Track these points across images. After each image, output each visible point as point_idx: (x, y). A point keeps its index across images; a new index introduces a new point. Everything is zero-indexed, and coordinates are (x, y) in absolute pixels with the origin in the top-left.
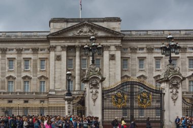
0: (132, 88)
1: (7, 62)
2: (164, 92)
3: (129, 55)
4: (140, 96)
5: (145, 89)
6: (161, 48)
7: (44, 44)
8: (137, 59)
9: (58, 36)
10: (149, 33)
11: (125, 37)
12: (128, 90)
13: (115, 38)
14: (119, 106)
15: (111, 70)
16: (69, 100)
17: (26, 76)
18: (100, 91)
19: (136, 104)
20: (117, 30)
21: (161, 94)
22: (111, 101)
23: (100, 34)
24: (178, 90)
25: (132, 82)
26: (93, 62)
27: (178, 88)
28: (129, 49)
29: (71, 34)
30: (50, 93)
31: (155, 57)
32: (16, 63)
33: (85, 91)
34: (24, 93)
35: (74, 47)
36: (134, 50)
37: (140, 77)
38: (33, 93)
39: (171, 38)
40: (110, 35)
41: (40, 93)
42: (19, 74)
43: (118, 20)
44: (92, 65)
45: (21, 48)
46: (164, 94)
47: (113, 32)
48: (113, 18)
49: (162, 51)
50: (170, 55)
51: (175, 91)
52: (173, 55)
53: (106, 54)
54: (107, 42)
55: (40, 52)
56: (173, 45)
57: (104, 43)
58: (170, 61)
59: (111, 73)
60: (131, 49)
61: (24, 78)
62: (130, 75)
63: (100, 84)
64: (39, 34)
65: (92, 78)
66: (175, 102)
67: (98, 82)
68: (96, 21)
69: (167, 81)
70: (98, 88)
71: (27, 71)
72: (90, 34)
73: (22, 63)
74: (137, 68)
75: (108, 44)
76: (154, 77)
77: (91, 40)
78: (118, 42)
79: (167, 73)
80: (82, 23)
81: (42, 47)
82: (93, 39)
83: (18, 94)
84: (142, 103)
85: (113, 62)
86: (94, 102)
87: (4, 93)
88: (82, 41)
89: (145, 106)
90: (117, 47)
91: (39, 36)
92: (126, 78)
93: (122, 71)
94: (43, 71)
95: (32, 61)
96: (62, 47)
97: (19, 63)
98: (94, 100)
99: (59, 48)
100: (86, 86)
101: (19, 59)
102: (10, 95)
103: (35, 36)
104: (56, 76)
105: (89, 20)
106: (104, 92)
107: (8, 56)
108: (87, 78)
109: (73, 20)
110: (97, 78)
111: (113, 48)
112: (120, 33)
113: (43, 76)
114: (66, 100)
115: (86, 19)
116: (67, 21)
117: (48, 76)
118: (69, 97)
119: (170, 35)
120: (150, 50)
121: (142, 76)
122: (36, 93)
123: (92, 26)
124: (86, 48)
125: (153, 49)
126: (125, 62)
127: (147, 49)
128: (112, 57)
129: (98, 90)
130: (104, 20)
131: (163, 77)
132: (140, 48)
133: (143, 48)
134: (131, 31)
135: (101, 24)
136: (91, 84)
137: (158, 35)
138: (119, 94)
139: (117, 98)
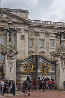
0: (37, 60)
2: (57, 63)
3: (34, 37)
4: (42, 65)
5: (45, 60)
6: (55, 34)
8: (39, 40)
11: (32, 24)
12: (34, 61)
13: (25, 24)
14: (28, 72)
15: (22, 46)
18: (15, 61)
19: (39, 71)
20: (26, 19)
21: (55, 64)
22: (22, 69)
23: (14, 20)
25: (37, 55)
26: (10, 40)
28: (34, 33)
31: (50, 39)
33: (4, 61)
36: (37, 33)
37: (41, 52)
39: (61, 28)
40: (21, 22)
43: (27, 12)
44: (9, 42)
46: (57, 64)
47: (23, 20)
48: (24, 10)
49: (56, 35)
50: (61, 39)
52: (62, 39)
53: (19, 35)
54: (19, 26)
56: (62, 33)
57: (17, 27)
58: (61, 43)
59: (21, 48)
60: (35, 33)
62: (34, 51)
63: (15, 56)
65: (9, 51)
66: (64, 70)
67: (14, 54)
68: (12, 11)
69: (59, 56)
70: (13, 59)
72: (7, 19)
74: (39, 46)
75: (20, 28)
76: (50, 53)
77: (8, 24)
78: (27, 27)
79: (58, 50)
80: (1, 11)
82: (10, 24)
84: (43, 70)
85: (23, 41)
89: (45, 73)
90: (26, 31)
92: (31, 53)
93: (29, 47)
98: (11, 68)
100: (6, 57)
105: (6, 10)
106: (18, 62)
108: (6, 52)
110: (13, 51)
111: (23, 31)
112: (28, 21)
115: (4, 8)
119: (60, 25)
120: (47, 34)
121: (43, 52)
123: (8, 14)
124: (6, 29)
125: (49, 34)
126: (31, 42)
127: (46, 34)
128: (23, 38)
129: (13, 61)
130: (17, 11)
131: (56, 53)
132: (41, 33)
133: (43, 33)
134: (35, 20)
135: (15, 13)
136: (9, 56)
137: (52, 25)
138: (28, 64)
139: (27, 66)
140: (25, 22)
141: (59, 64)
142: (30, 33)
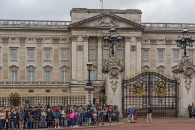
0: (150, 78)
1: (26, 51)
2: (179, 82)
3: (149, 46)
4: (158, 85)
5: (161, 79)
6: (177, 41)
7: (65, 34)
8: (156, 51)
9: (79, 26)
10: (168, 26)
11: (146, 29)
12: (147, 80)
13: (136, 30)
14: (138, 95)
15: (132, 60)
16: (89, 90)
17: (48, 66)
18: (120, 81)
20: (138, 22)
21: (176, 83)
22: (130, 91)
23: (122, 25)
24: (192, 80)
25: (150, 72)
26: (113, 53)
27: (191, 78)
28: (149, 41)
29: (92, 25)
30: (72, 82)
31: (173, 49)
32: (36, 53)
33: (105, 81)
34: (46, 82)
35: (96, 38)
36: (153, 42)
38: (54, 83)
39: (186, 32)
40: (131, 27)
41: (63, 83)
42: (39, 64)
43: (139, 12)
44: (112, 56)
45: (41, 37)
47: (134, 24)
49: (178, 43)
50: (185, 47)
51: (188, 80)
52: (188, 47)
53: (128, 45)
54: (128, 33)
55: (61, 42)
56: (187, 39)
57: (125, 34)
58: (185, 53)
60: (151, 41)
61: (45, 68)
62: (150, 66)
63: (120, 75)
64: (59, 23)
66: (188, 91)
67: (118, 72)
68: (118, 13)
69: (182, 71)
70: (118, 78)
71: (48, 61)
73: (43, 53)
74: (157, 58)
75: (129, 35)
78: (139, 34)
79: (182, 64)
80: (103, 14)
81: (63, 37)
82: (113, 31)
83: (39, 84)
85: (135, 52)
86: (114, 91)
87: (24, 83)
88: (103, 31)
90: (138, 39)
91: (59, 26)
92: (146, 69)
93: (143, 61)
94: (64, 61)
95: (53, 50)
96: (83, 37)
97: (39, 53)
98: (114, 90)
99: (80, 39)
100: (108, 76)
101: (39, 48)
102: (31, 84)
103: (55, 25)
104: (79, 66)
105: (110, 11)
106: (123, 82)
107: (27, 45)
108: (107, 69)
109: (95, 11)
111: (133, 39)
112: (141, 25)
113: (64, 66)
114: (86, 89)
115: (107, 10)
116: (88, 11)
117: (69, 66)
118: (89, 87)
119: (185, 29)
120: (169, 42)
122: (58, 83)
123: (113, 17)
124: (107, 39)
125: (171, 41)
126: (146, 53)
127: (166, 41)
128: (133, 48)
129: (118, 80)
130: (125, 12)
131: (178, 68)
132: (159, 40)
133: (162, 40)
134: (151, 23)
135: (122, 16)
136: (111, 74)
137: (176, 28)
138: (138, 84)
139: (136, 87)
140: (136, 27)
141: (181, 83)
142: (144, 42)
